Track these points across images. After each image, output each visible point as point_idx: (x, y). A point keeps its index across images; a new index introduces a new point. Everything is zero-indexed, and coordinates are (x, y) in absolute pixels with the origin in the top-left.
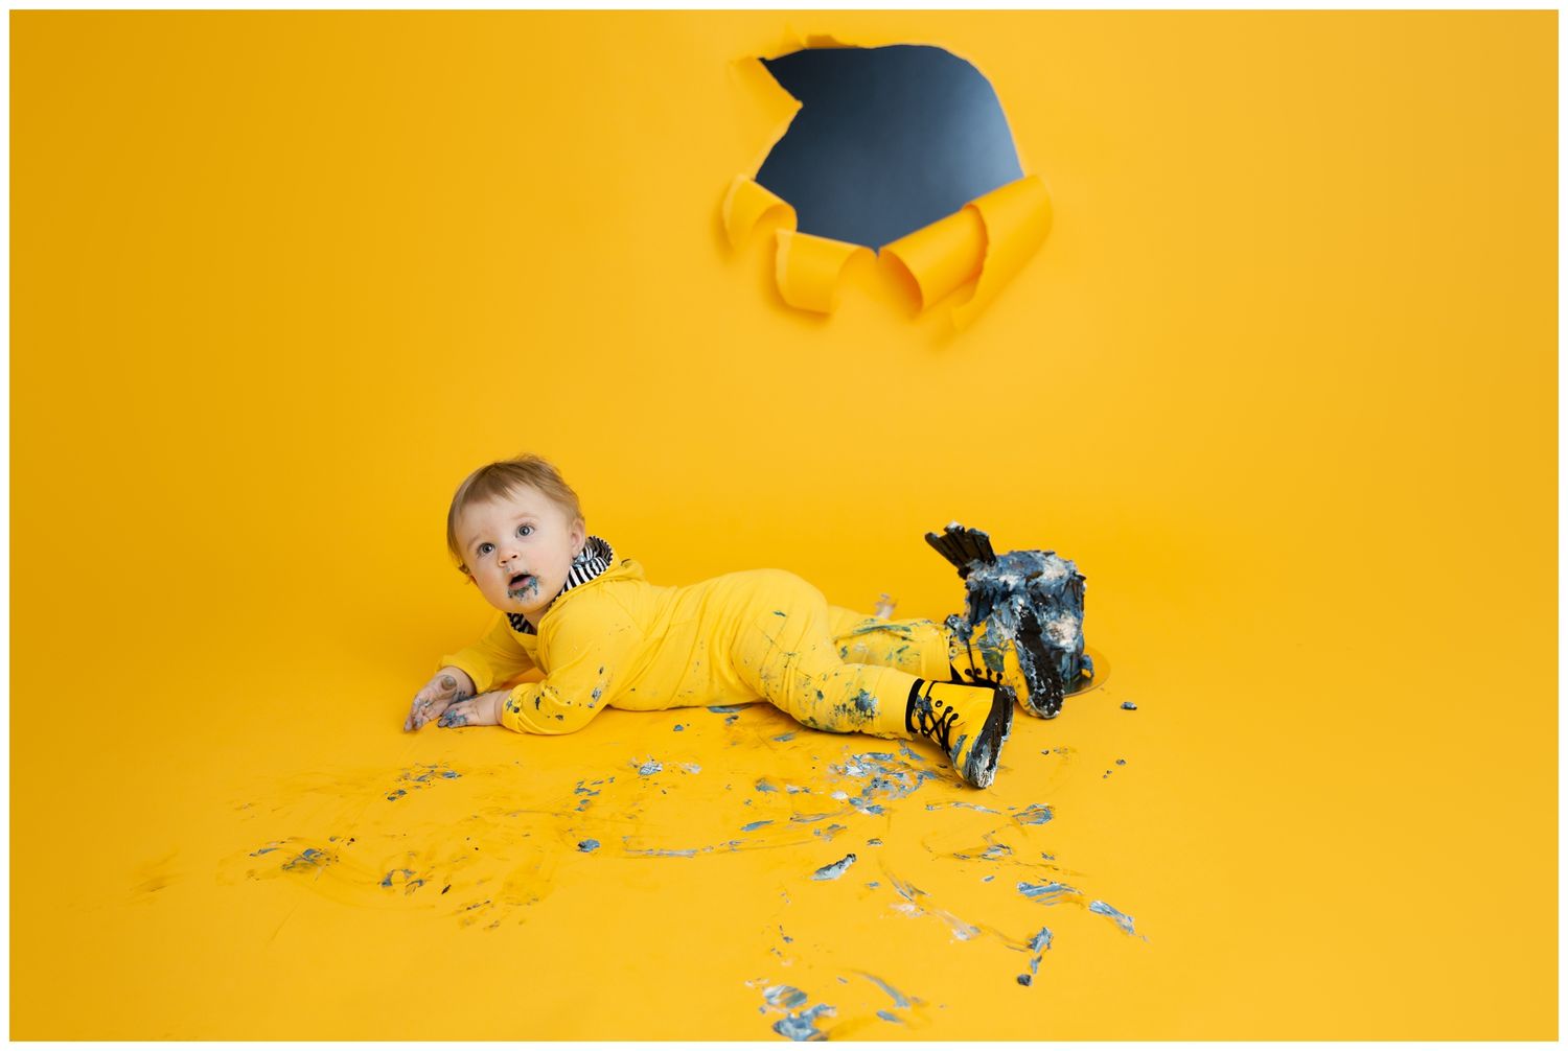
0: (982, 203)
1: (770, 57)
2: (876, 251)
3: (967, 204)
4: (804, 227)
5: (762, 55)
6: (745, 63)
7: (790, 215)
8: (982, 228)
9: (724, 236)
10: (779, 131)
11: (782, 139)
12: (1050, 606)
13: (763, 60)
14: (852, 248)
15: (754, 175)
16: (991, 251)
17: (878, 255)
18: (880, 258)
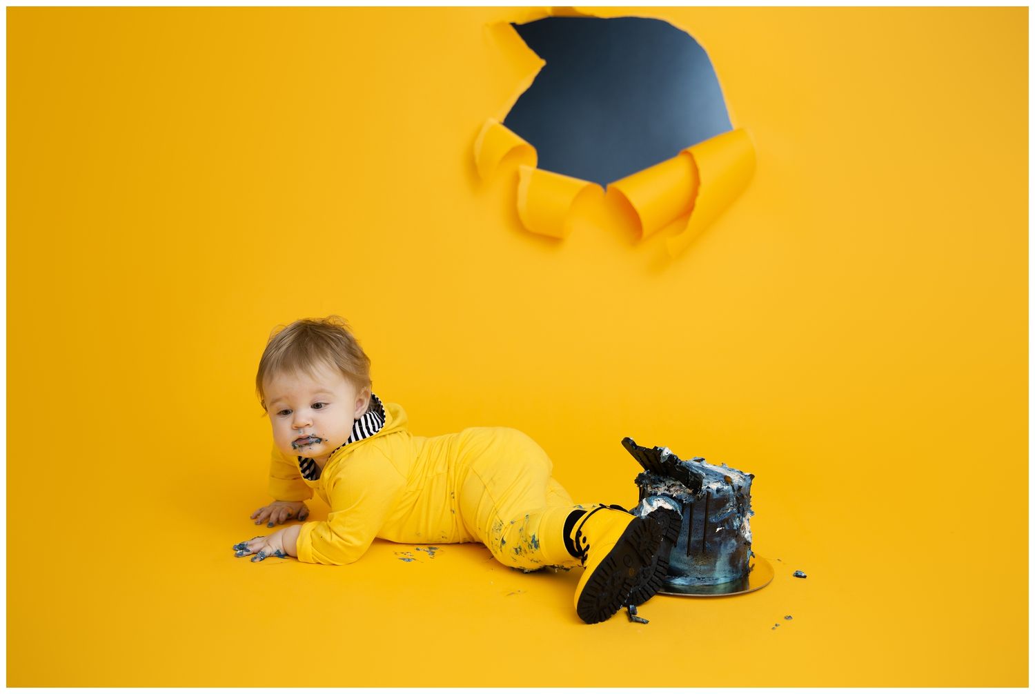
0: (698, 151)
1: (520, 21)
2: (605, 187)
3: (683, 151)
4: (543, 164)
5: (513, 20)
6: (499, 26)
7: (532, 154)
8: (695, 171)
9: (474, 170)
10: (525, 84)
11: (529, 90)
13: (514, 25)
14: (582, 184)
15: (502, 120)
17: (606, 191)
18: (608, 193)
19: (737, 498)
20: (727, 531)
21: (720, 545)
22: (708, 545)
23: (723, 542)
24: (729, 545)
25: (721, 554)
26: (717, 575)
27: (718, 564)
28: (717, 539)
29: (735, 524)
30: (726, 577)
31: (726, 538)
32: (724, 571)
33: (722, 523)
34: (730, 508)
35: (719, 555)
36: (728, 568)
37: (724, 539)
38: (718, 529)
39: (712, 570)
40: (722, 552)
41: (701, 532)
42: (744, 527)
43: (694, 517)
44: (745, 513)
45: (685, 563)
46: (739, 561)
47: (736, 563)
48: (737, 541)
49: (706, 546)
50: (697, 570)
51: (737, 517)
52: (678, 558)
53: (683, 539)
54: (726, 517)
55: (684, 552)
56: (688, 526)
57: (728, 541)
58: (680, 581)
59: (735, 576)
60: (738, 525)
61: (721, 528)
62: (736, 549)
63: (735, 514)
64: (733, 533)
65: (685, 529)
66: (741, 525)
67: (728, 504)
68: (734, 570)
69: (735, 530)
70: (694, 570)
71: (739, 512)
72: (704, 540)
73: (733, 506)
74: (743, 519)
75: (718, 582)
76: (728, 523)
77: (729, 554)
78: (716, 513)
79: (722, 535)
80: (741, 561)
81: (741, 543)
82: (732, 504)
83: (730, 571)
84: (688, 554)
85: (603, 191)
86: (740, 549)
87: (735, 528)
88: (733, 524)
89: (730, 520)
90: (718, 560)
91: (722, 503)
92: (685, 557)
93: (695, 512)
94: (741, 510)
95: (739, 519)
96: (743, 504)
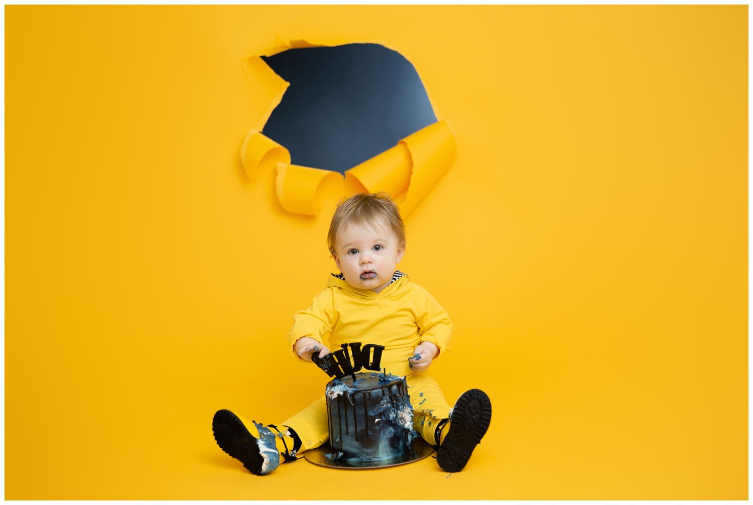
0: (410, 141)
1: (268, 55)
2: (343, 174)
3: (400, 141)
4: (294, 162)
5: (263, 54)
6: (251, 59)
7: (286, 154)
8: (409, 156)
9: (243, 171)
10: (276, 101)
11: (279, 106)
12: (399, 402)
13: (264, 58)
14: (325, 173)
15: (261, 131)
16: (415, 170)
17: (345, 176)
18: (346, 178)
19: (389, 396)
20: (384, 421)
21: (380, 431)
23: (382, 430)
24: (387, 432)
25: (381, 439)
26: (381, 456)
27: (380, 447)
28: (377, 428)
29: (391, 415)
30: (388, 456)
31: (384, 426)
32: (386, 451)
33: (380, 415)
34: (385, 404)
36: (389, 449)
37: (383, 427)
38: (377, 420)
39: (376, 451)
40: (381, 437)
41: (363, 422)
42: (402, 418)
43: (357, 412)
44: (400, 407)
45: (356, 448)
46: (399, 444)
47: (396, 445)
48: (394, 428)
49: (369, 434)
50: (365, 453)
51: (393, 410)
52: (350, 445)
53: (351, 429)
54: (382, 411)
55: (354, 439)
56: (353, 420)
57: (386, 428)
58: (352, 460)
59: (396, 455)
60: (394, 416)
61: (379, 420)
62: (394, 434)
63: (390, 408)
64: (390, 423)
65: (351, 422)
66: (396, 416)
67: (382, 402)
68: (395, 451)
69: (392, 421)
70: (363, 452)
71: (393, 407)
72: (367, 429)
73: (387, 402)
74: (399, 412)
75: (382, 459)
76: (384, 415)
77: (388, 438)
78: (373, 408)
79: (381, 425)
80: (401, 444)
81: (398, 430)
82: (385, 401)
83: (391, 452)
84: (357, 440)
85: (342, 176)
86: (397, 434)
87: (391, 419)
88: (389, 416)
89: (385, 413)
90: (380, 443)
91: (377, 401)
92: (356, 443)
93: (357, 408)
94: (395, 406)
95: (395, 412)
96: (397, 400)
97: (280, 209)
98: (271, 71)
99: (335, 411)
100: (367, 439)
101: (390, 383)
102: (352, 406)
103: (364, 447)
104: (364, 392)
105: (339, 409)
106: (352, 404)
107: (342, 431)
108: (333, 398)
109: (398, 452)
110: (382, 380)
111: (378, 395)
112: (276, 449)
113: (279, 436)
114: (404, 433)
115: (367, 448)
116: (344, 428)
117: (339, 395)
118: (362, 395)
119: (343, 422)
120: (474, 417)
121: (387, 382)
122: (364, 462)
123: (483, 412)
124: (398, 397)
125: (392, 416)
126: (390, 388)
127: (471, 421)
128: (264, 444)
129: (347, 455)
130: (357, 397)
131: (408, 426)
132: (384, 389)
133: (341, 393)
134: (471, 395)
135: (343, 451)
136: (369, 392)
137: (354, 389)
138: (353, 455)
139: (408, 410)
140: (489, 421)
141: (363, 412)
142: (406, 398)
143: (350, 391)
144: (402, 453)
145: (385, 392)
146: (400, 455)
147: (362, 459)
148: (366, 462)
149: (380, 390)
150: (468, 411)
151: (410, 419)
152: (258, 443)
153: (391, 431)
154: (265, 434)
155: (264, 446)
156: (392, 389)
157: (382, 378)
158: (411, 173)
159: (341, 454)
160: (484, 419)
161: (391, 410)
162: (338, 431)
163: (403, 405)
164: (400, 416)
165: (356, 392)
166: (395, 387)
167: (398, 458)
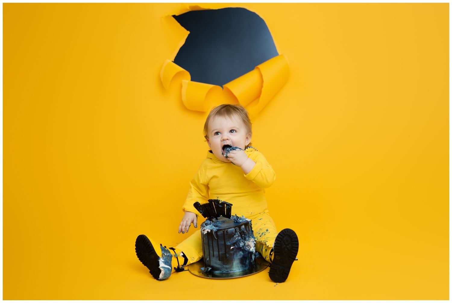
0: (261, 66)
1: (177, 14)
2: (222, 87)
3: (256, 67)
5: (174, 14)
6: (167, 17)
7: (188, 75)
8: (261, 76)
10: (182, 42)
11: (184, 45)
12: (246, 236)
13: (174, 16)
14: (211, 86)
15: (173, 60)
16: (265, 85)
17: (223, 88)
18: (224, 89)
19: (240, 233)
20: (236, 248)
22: (227, 255)
23: (235, 253)
24: (238, 255)
25: (235, 259)
26: (234, 269)
27: (234, 264)
28: (232, 252)
30: (239, 269)
32: (238, 267)
34: (237, 237)
35: (234, 260)
36: (240, 265)
37: (236, 252)
38: (232, 248)
39: (232, 267)
40: (235, 258)
41: (223, 249)
42: (248, 245)
43: (219, 243)
44: (247, 239)
45: (219, 265)
46: (246, 262)
47: (244, 262)
48: (243, 252)
49: (227, 256)
50: (224, 268)
51: (242, 241)
52: (215, 262)
53: (216, 253)
54: (235, 242)
55: (218, 259)
56: (217, 247)
57: (238, 253)
58: (217, 272)
59: (245, 269)
60: (243, 245)
61: (233, 247)
62: (243, 256)
63: (240, 240)
64: (240, 249)
65: (216, 248)
66: (244, 245)
67: (235, 236)
68: (244, 266)
69: (241, 248)
70: (224, 267)
71: (242, 239)
72: (226, 253)
73: (238, 236)
74: (246, 242)
75: (236, 272)
76: (237, 244)
77: (239, 259)
78: (229, 240)
79: (234, 250)
80: (248, 261)
81: (246, 253)
82: (237, 236)
83: (241, 267)
84: (219, 260)
85: (222, 88)
86: (245, 256)
87: (241, 246)
88: (240, 245)
89: (237, 243)
90: (234, 262)
91: (232, 235)
92: (219, 262)
93: (219, 240)
94: (243, 238)
95: (243, 242)
96: (244, 235)
97: (184, 108)
98: (179, 24)
99: (206, 241)
100: (226, 259)
101: (241, 224)
102: (216, 239)
103: (224, 264)
104: (223, 230)
105: (208, 240)
106: (216, 238)
107: (211, 255)
108: (205, 233)
109: (246, 267)
110: (236, 221)
111: (232, 232)
112: (170, 265)
113: (175, 256)
114: (249, 255)
115: (226, 265)
116: (211, 252)
117: (208, 232)
118: (222, 232)
119: (211, 249)
120: (288, 246)
121: (238, 223)
122: (224, 273)
123: (293, 242)
124: (245, 232)
125: (242, 244)
126: (240, 227)
127: (286, 249)
128: (163, 262)
129: (214, 269)
130: (219, 233)
131: (252, 250)
132: (236, 228)
133: (209, 231)
134: (284, 233)
135: (212, 267)
136: (226, 230)
137: (217, 228)
138: (217, 269)
139: (252, 239)
140: (298, 248)
141: (223, 243)
142: (250, 232)
143: (215, 229)
144: (248, 267)
145: (237, 230)
146: (247, 268)
147: (223, 272)
148: (226, 273)
149: (233, 229)
150: (283, 244)
151: (254, 245)
152: (160, 260)
153: (241, 254)
154: (166, 254)
155: (163, 263)
156: (241, 228)
157: (236, 220)
158: (262, 86)
159: (210, 269)
160: (294, 247)
161: (241, 241)
162: (208, 254)
163: (249, 237)
164: (247, 244)
165: (218, 230)
166: (243, 227)
167: (245, 270)
